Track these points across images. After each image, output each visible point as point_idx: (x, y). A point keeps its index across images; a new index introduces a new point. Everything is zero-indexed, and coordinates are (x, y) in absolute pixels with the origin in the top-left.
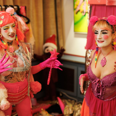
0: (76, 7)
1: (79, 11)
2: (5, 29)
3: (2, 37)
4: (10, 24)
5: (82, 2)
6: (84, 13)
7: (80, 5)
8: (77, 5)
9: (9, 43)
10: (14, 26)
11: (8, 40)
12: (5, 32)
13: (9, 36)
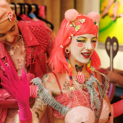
0: (102, 8)
1: (107, 14)
2: (79, 41)
3: (68, 53)
4: (90, 35)
5: (112, 3)
6: (114, 17)
7: (109, 7)
8: (105, 7)
9: (77, 68)
10: (93, 41)
11: (77, 61)
12: (78, 45)
13: (82, 53)
